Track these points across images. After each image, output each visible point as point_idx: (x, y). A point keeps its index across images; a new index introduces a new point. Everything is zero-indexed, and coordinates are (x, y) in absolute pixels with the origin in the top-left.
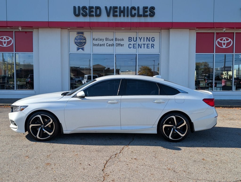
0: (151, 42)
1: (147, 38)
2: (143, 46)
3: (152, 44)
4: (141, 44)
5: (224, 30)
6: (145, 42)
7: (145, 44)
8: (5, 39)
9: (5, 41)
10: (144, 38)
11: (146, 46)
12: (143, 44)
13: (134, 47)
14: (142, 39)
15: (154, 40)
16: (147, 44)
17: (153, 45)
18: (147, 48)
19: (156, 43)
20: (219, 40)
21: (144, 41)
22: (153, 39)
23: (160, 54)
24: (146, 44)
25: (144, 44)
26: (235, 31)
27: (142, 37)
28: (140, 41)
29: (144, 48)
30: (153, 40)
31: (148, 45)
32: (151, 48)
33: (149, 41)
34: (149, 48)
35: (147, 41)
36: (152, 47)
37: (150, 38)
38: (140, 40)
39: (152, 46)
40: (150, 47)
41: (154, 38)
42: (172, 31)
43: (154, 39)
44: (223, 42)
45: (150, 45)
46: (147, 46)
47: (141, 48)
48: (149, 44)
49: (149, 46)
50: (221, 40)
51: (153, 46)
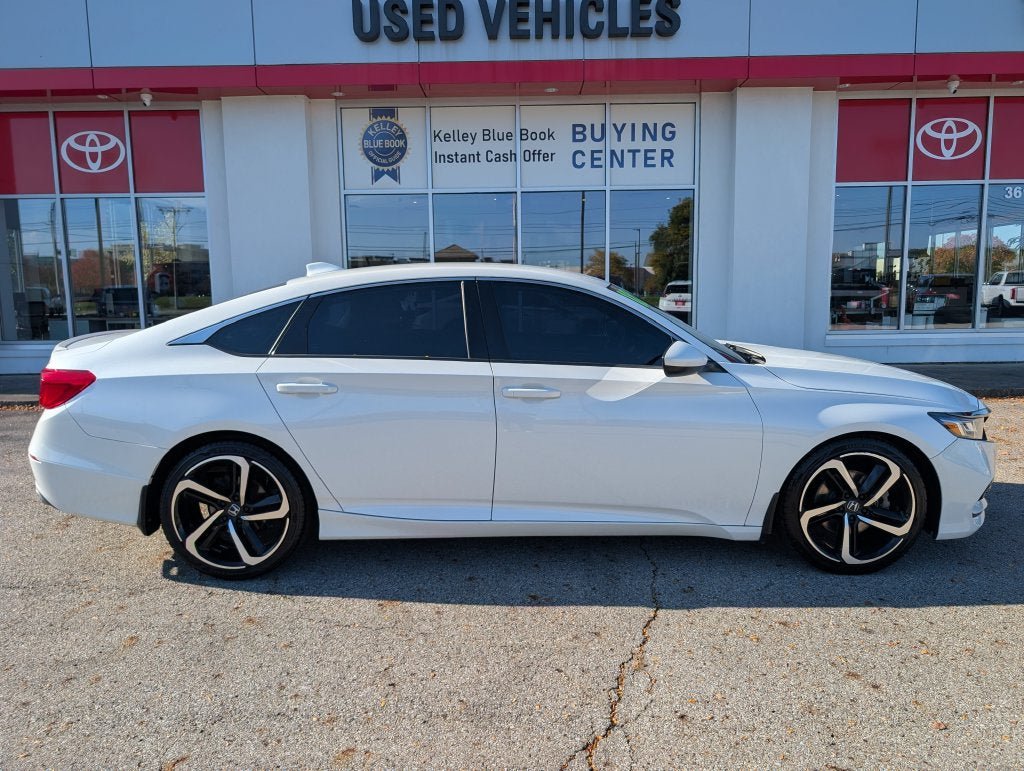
0: (660, 144)
1: (645, 126)
2: (628, 157)
3: (663, 151)
4: (622, 151)
5: (955, 85)
6: (641, 145)
7: (639, 151)
8: (93, 144)
9: (93, 149)
10: (633, 125)
11: (640, 157)
12: (629, 151)
13: (596, 163)
14: (628, 128)
15: (670, 132)
16: (646, 151)
17: (667, 154)
18: (646, 165)
19: (681, 146)
20: (927, 128)
21: (633, 139)
22: (668, 129)
23: (696, 187)
24: (643, 153)
25: (634, 152)
26: (993, 92)
27: (624, 125)
28: (619, 140)
29: (634, 165)
30: (668, 135)
31: (650, 155)
32: (663, 165)
33: (654, 138)
34: (654, 166)
35: (644, 139)
36: (666, 161)
37: (655, 125)
38: (619, 133)
39: (663, 158)
40: (657, 161)
41: (673, 126)
42: (743, 95)
43: (672, 129)
44: (943, 136)
45: (658, 156)
46: (646, 158)
47: (621, 165)
48: (654, 151)
49: (653, 158)
50: (937, 128)
51: (669, 159)
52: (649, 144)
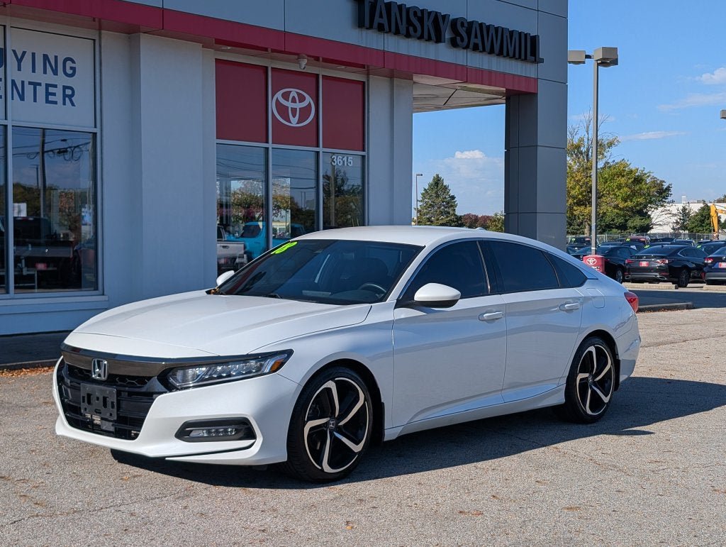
0: (61, 80)
1: (46, 57)
2: (29, 90)
3: (65, 88)
4: (23, 82)
5: (304, 62)
6: (39, 77)
7: (40, 84)
10: (33, 54)
11: (41, 91)
12: (30, 83)
14: (28, 58)
15: (71, 68)
16: (48, 86)
17: (69, 92)
18: (47, 101)
19: (82, 84)
20: (279, 95)
21: (34, 71)
22: (69, 64)
23: (97, 130)
24: (43, 86)
25: (35, 85)
26: (322, 71)
27: (24, 53)
28: (19, 69)
29: (35, 101)
30: (70, 72)
31: (51, 90)
32: (64, 104)
33: (55, 72)
34: (55, 103)
35: (45, 72)
36: (67, 99)
37: (56, 57)
38: (19, 61)
39: (65, 96)
40: (59, 98)
41: (73, 62)
43: (73, 65)
44: (289, 104)
45: (59, 91)
46: (48, 94)
47: (22, 98)
48: (55, 86)
49: (54, 94)
50: (286, 96)
51: (71, 97)
52: (49, 78)
